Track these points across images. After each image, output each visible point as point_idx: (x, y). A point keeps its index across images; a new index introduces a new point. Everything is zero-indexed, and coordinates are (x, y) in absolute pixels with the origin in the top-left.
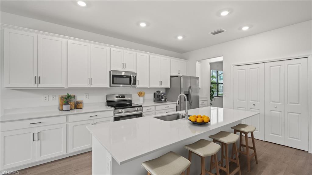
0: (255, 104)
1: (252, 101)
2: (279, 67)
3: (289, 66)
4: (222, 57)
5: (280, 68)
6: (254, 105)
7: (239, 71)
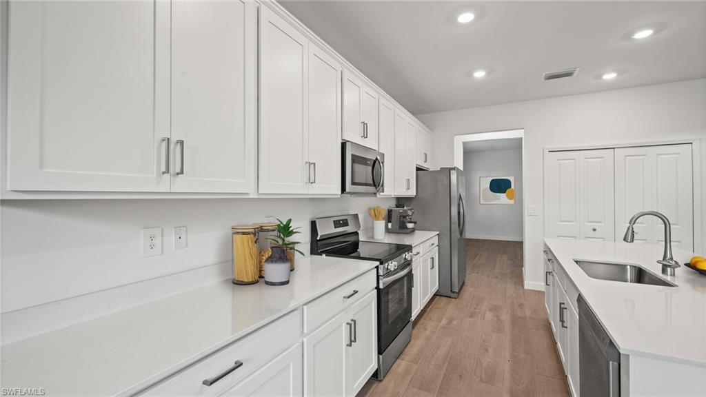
0: (595, 227)
1: (589, 222)
2: (642, 157)
3: (659, 156)
4: (523, 130)
5: (643, 159)
6: (594, 230)
7: (561, 161)
